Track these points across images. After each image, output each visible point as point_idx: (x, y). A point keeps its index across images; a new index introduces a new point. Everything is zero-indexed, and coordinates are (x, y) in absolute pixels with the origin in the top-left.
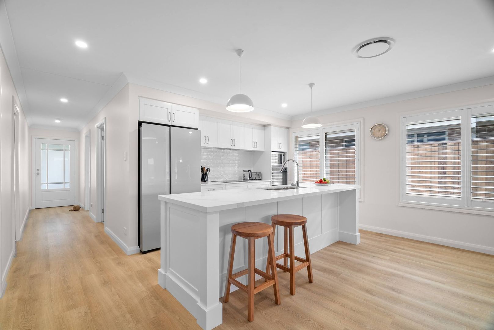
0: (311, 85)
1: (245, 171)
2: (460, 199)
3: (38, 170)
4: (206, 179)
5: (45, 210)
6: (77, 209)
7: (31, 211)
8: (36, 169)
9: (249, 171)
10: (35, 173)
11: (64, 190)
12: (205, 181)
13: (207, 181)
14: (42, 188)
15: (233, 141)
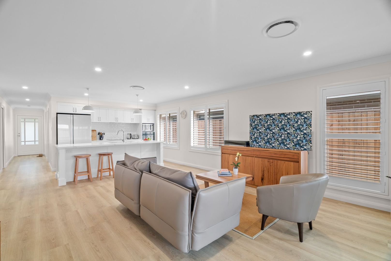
0: (137, 95)
1: (128, 134)
2: (204, 147)
3: (19, 134)
4: (102, 139)
5: (23, 157)
6: (41, 156)
7: (15, 157)
8: (18, 133)
9: (130, 134)
10: (17, 135)
11: (35, 145)
12: (101, 140)
13: (103, 139)
14: (22, 144)
15: (116, 119)
